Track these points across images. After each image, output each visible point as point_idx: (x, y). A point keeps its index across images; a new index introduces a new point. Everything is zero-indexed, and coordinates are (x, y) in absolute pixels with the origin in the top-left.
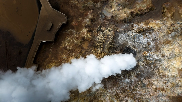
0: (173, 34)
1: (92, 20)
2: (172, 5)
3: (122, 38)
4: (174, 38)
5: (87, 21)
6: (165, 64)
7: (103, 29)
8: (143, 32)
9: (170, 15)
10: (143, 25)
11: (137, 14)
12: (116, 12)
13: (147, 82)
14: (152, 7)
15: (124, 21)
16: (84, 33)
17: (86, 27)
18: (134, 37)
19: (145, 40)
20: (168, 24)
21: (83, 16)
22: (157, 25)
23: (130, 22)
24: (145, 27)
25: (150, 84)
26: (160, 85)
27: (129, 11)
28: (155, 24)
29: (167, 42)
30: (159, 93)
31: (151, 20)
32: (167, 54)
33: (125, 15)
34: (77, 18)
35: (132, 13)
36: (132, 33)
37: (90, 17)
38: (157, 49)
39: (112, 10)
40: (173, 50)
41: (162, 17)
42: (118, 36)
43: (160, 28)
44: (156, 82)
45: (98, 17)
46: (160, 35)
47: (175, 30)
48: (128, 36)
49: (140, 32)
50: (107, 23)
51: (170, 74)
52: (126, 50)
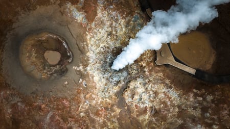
0: (106, 90)
1: (144, 72)
2: (115, 102)
3: (125, 74)
4: (105, 88)
5: (146, 70)
6: (101, 75)
7: (136, 72)
8: (118, 82)
9: (113, 97)
10: (120, 85)
11: (126, 88)
12: (136, 83)
13: (102, 62)
14: (122, 95)
15: (130, 82)
16: (144, 63)
17: (145, 67)
18: (120, 78)
19: (115, 79)
20: (111, 92)
21: (150, 71)
22: (115, 89)
23: (127, 83)
24: (119, 85)
25: (100, 63)
26: (96, 65)
27: (131, 87)
28: (116, 89)
29: (106, 84)
30: (95, 62)
31: (119, 90)
32: (103, 79)
33: (131, 84)
34: (152, 68)
35: (129, 87)
36: (122, 78)
37: (146, 73)
38: (107, 79)
39: (139, 83)
40: (102, 83)
41: (115, 94)
42: (127, 73)
43: (113, 88)
44: (98, 65)
45: (143, 75)
46: (111, 86)
47: (106, 91)
48: (123, 76)
49: (119, 81)
50: (137, 76)
51: (96, 72)
52: (120, 71)
